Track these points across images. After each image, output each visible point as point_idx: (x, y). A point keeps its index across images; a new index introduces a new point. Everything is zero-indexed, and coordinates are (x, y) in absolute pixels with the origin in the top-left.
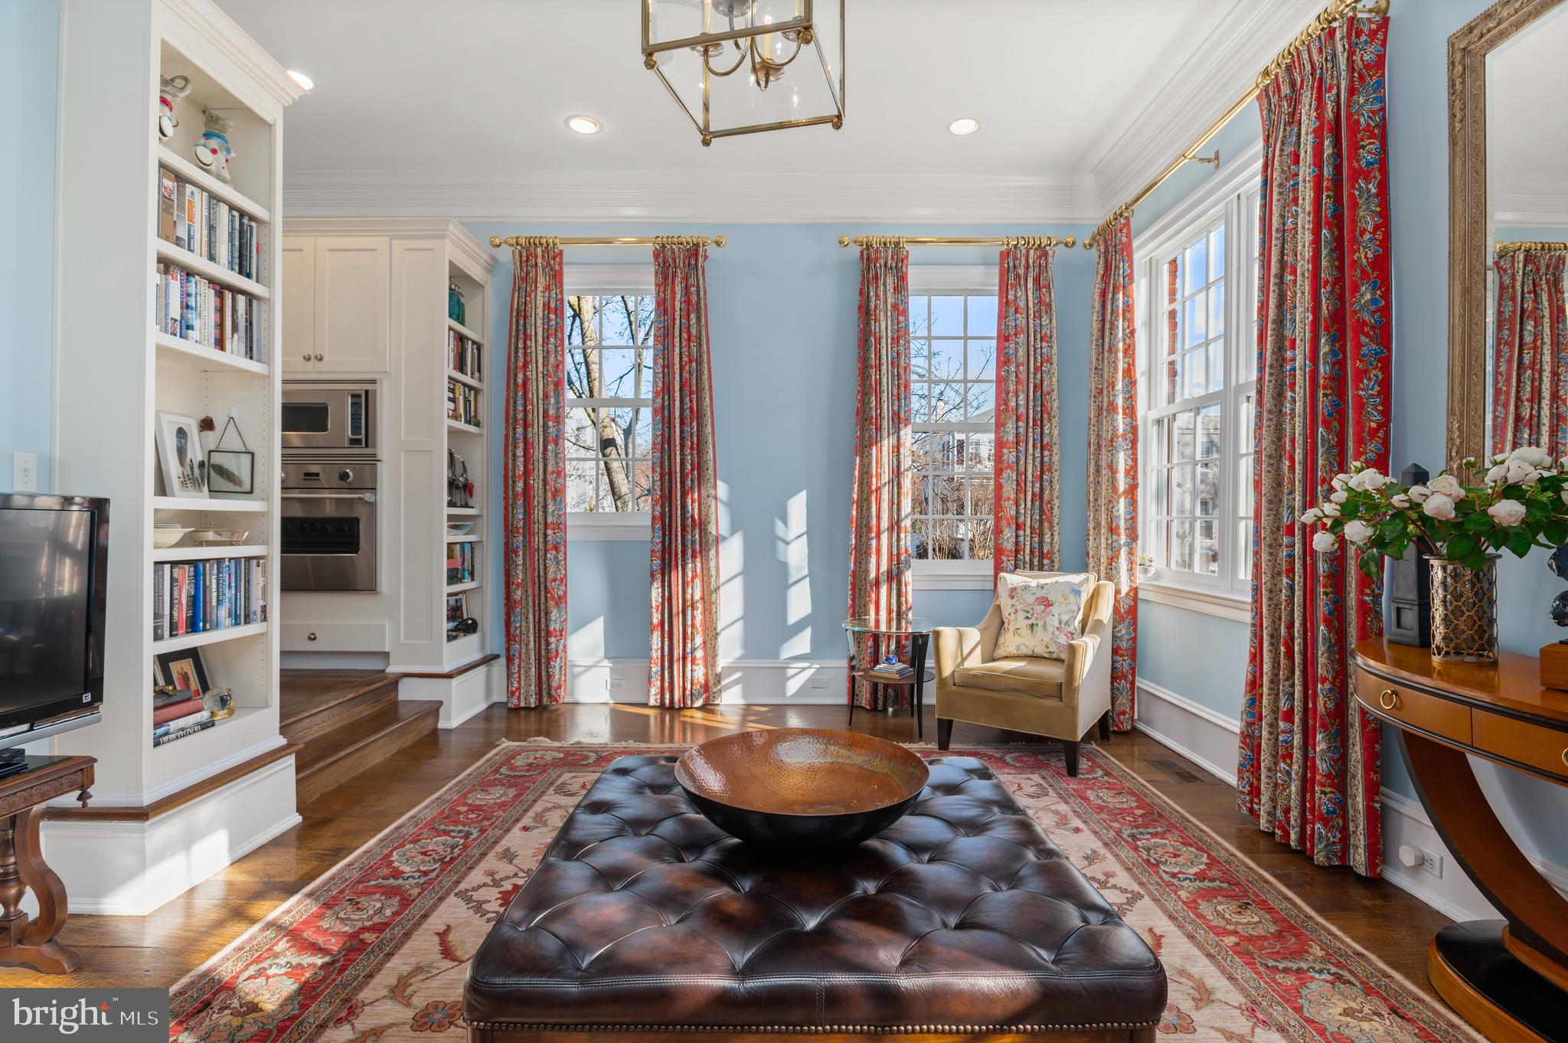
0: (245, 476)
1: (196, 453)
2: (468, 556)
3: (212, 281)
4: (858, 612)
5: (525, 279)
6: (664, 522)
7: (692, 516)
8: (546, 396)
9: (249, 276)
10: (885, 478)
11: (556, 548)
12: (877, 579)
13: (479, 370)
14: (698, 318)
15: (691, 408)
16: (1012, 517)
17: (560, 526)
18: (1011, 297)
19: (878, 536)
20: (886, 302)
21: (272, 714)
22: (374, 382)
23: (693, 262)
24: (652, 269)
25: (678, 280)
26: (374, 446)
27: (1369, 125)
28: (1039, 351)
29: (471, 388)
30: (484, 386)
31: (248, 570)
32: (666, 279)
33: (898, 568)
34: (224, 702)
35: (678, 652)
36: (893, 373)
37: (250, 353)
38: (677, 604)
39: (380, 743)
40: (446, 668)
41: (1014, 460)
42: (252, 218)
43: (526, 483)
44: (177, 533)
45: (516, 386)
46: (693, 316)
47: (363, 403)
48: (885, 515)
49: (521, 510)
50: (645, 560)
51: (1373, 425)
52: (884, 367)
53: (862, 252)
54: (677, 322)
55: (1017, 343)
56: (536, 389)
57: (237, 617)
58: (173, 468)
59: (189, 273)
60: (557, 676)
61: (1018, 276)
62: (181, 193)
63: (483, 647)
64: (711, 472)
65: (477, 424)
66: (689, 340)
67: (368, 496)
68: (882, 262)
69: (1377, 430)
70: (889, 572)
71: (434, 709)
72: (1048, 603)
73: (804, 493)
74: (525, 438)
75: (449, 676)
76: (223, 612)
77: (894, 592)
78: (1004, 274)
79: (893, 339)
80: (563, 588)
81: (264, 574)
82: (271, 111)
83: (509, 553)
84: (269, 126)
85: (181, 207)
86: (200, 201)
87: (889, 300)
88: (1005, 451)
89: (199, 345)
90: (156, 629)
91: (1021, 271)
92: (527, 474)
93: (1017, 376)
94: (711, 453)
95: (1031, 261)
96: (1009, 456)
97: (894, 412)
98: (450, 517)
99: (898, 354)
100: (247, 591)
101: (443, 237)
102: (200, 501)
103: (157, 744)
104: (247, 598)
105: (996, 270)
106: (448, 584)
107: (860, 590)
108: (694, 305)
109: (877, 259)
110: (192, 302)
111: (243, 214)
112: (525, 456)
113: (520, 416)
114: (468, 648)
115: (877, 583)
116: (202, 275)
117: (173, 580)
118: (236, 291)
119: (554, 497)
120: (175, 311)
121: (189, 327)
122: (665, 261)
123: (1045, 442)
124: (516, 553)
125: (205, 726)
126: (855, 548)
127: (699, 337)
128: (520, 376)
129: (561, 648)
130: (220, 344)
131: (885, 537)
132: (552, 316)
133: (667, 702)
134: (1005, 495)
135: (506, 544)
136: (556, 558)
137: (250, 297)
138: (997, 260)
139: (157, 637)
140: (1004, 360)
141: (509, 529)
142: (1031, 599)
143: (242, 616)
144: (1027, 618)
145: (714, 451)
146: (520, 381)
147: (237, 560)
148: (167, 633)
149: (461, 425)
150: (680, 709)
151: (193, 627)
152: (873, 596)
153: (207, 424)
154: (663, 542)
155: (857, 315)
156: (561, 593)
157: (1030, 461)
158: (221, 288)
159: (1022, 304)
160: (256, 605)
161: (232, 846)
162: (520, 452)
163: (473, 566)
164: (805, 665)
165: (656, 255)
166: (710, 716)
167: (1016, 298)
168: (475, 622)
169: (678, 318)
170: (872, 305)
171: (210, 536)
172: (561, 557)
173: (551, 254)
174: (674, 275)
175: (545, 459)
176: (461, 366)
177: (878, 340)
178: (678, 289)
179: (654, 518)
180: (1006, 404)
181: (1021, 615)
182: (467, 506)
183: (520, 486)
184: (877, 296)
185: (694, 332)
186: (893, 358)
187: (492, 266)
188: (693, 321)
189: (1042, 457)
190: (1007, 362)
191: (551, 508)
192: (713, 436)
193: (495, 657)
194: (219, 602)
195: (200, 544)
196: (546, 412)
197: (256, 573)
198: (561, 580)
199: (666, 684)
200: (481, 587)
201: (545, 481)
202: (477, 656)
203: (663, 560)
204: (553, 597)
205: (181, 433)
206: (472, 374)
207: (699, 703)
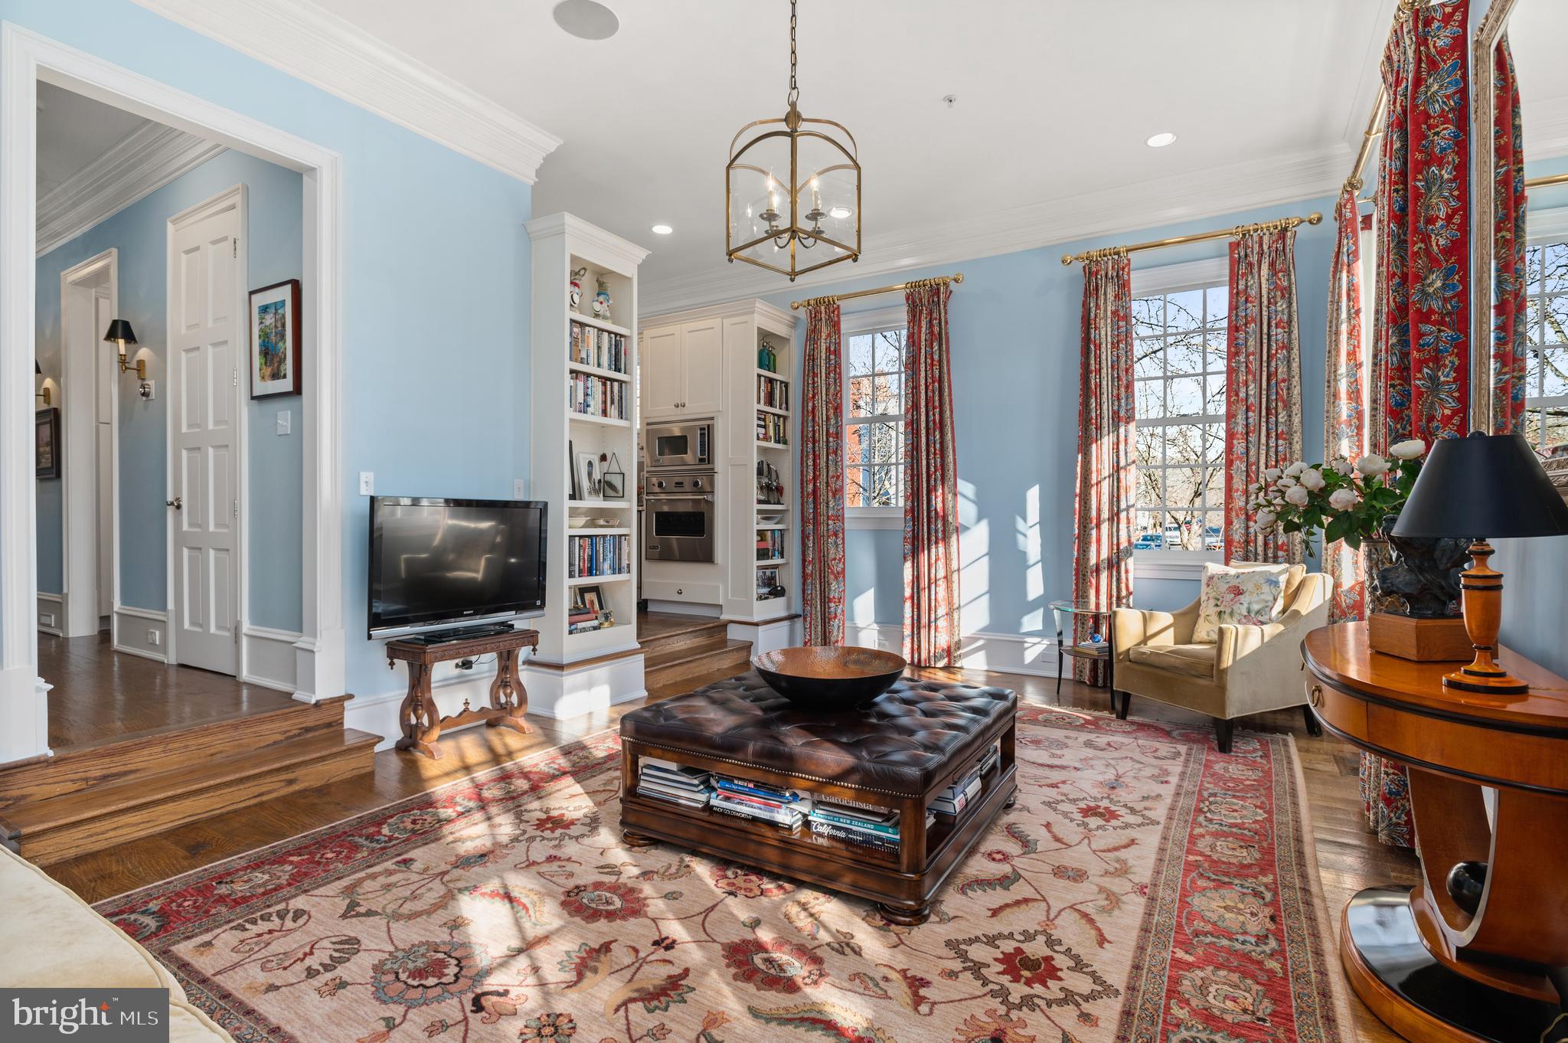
0: (620, 488)
1: (597, 476)
2: (778, 540)
3: (600, 377)
4: (1081, 596)
5: (814, 331)
6: (914, 512)
7: (936, 509)
8: (828, 419)
9: (619, 371)
10: (1106, 473)
11: (836, 535)
12: (1098, 565)
13: (787, 403)
14: (940, 345)
15: (934, 420)
16: (1240, 509)
17: (839, 517)
18: (1241, 287)
19: (1098, 526)
20: (1106, 311)
21: (632, 628)
22: (712, 418)
23: (936, 299)
24: (905, 308)
25: (924, 316)
26: (713, 463)
27: (1443, 110)
28: (1273, 338)
29: (779, 416)
30: (790, 414)
31: (620, 542)
32: (914, 316)
33: (1118, 557)
34: (607, 617)
35: (924, 620)
36: (1112, 375)
37: (621, 416)
38: (924, 582)
39: (705, 661)
40: (756, 619)
41: (1244, 451)
42: (622, 336)
43: (815, 485)
44: (582, 521)
45: (809, 414)
46: (935, 344)
47: (707, 433)
48: (1105, 508)
49: (811, 506)
50: (899, 544)
51: (1447, 412)
52: (1104, 371)
53: (1084, 267)
54: (923, 351)
55: (1247, 333)
56: (822, 413)
57: (614, 570)
58: (585, 484)
59: (588, 375)
60: (835, 633)
61: (1251, 265)
62: (583, 333)
63: (789, 606)
64: (951, 472)
65: (785, 443)
66: (932, 365)
67: (709, 498)
68: (1103, 273)
69: (1451, 418)
70: (1109, 560)
71: (747, 647)
72: (1238, 592)
73: (1037, 487)
74: (814, 451)
75: (757, 624)
76: (606, 566)
77: (1115, 579)
78: (1234, 264)
79: (1112, 344)
80: (841, 565)
81: (629, 544)
82: (630, 270)
83: (804, 537)
84: (629, 279)
85: (583, 341)
86: (592, 334)
87: (1109, 308)
88: (1235, 442)
89: (594, 416)
90: (570, 572)
91: (1254, 259)
92: (815, 478)
93: (1247, 367)
94: (951, 457)
95: (1265, 247)
96: (1239, 447)
97: (1114, 412)
98: (759, 512)
99: (1118, 357)
100: (620, 554)
101: (753, 312)
102: (598, 502)
103: (571, 632)
104: (620, 559)
105: (1226, 261)
106: (758, 559)
107: (1083, 574)
108: (939, 337)
109: (1097, 273)
110: (589, 392)
111: (616, 334)
112: (814, 465)
113: (810, 435)
114: (776, 607)
115: (1098, 570)
116: (595, 376)
117: (580, 546)
118: (612, 380)
119: (834, 495)
120: (581, 399)
121: (588, 406)
122: (914, 302)
123: (1279, 431)
124: (808, 538)
125: (595, 628)
126: (1078, 538)
127: (940, 361)
128: (810, 404)
129: (839, 611)
130: (605, 413)
131: (1105, 527)
132: (832, 357)
133: (916, 660)
134: (1235, 486)
135: (803, 531)
136: (836, 542)
137: (621, 382)
138: (1227, 251)
139: (571, 575)
140: (1234, 351)
141: (804, 521)
142: (1224, 587)
143: (617, 569)
144: (1217, 605)
145: (954, 455)
146: (810, 408)
147: (614, 536)
148: (577, 574)
149: (772, 444)
150: (926, 667)
151: (590, 574)
152: (1094, 581)
153: (603, 458)
154: (913, 530)
155: (1080, 325)
156: (839, 569)
157: (1263, 452)
158: (604, 380)
159: (1253, 292)
160: (624, 563)
161: (612, 697)
162: (810, 462)
163: (782, 548)
164: (1036, 640)
165: (907, 299)
166: (952, 676)
167: (1246, 287)
168: (783, 589)
169: (923, 347)
170: (1092, 315)
171: (602, 522)
172: (840, 542)
173: (831, 309)
174: (921, 312)
175: (827, 467)
176: (770, 401)
177: (1098, 347)
178: (924, 324)
179: (906, 511)
180: (1237, 395)
181: (1212, 602)
182: (779, 503)
183: (811, 487)
184: (1097, 306)
185: (936, 357)
186: (1112, 362)
187: (795, 323)
188: (936, 348)
189: (1277, 446)
190: (1237, 354)
191: (831, 504)
192: (953, 442)
193: (797, 616)
194: (604, 560)
195: (596, 526)
196: (827, 431)
197: (624, 544)
198: (840, 560)
199: (916, 647)
200: (787, 564)
201: (827, 483)
202: (783, 614)
203: (913, 545)
204: (833, 572)
205: (590, 464)
206: (781, 405)
207: (941, 664)
